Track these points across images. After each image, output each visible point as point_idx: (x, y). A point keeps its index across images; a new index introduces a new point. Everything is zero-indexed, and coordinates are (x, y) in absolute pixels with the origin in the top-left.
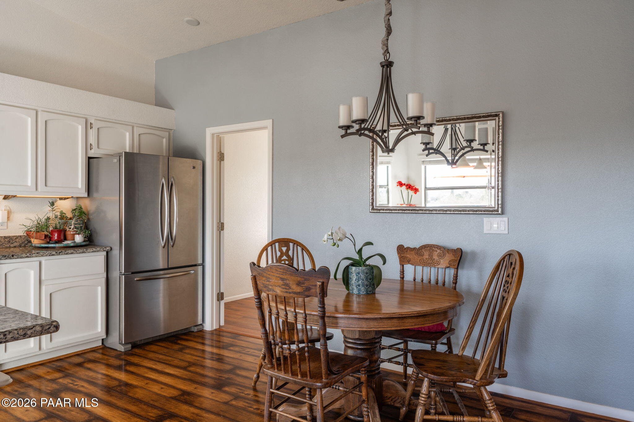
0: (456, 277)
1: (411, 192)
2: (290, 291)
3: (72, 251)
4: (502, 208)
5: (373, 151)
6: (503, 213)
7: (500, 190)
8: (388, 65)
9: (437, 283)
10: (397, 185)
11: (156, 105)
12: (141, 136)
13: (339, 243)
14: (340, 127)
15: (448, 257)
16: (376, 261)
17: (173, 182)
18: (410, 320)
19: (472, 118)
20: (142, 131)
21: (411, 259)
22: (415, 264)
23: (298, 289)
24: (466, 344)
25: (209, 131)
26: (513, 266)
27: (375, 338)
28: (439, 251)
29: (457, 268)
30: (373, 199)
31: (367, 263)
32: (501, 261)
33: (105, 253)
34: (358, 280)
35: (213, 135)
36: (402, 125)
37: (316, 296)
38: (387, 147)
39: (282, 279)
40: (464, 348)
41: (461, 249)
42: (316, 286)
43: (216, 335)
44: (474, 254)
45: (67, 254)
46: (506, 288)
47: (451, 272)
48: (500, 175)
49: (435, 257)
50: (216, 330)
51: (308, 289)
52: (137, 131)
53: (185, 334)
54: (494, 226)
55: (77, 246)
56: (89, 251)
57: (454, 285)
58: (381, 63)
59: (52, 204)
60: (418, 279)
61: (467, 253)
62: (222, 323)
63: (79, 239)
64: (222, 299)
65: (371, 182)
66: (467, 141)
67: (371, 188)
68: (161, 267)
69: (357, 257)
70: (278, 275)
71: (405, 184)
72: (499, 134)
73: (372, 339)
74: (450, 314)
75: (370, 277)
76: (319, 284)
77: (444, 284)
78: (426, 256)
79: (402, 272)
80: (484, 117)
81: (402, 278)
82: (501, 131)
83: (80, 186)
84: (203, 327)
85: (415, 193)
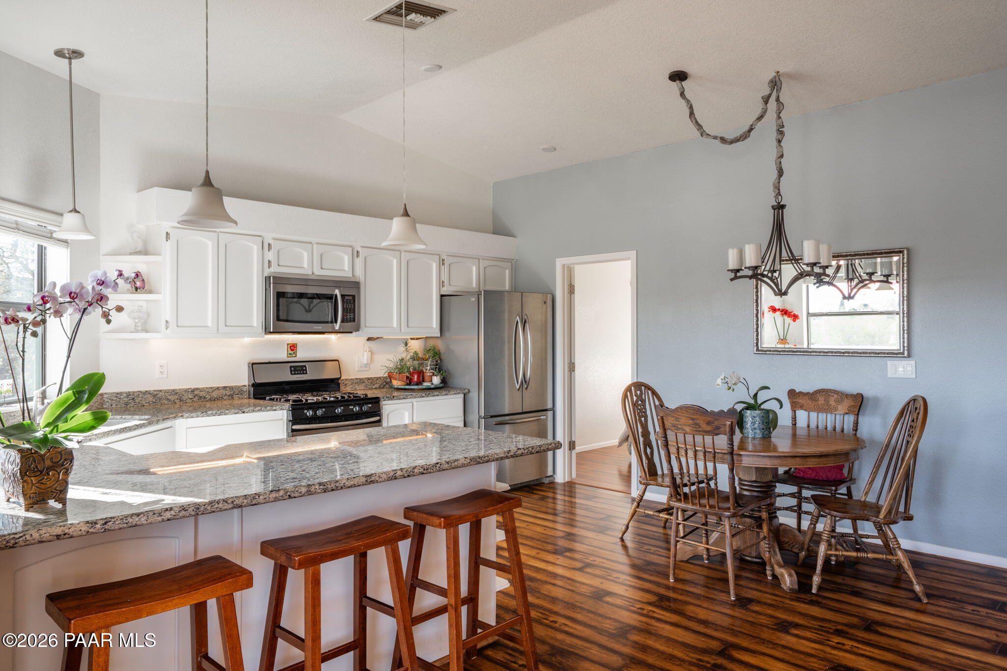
0: (856, 424)
1: (788, 320)
2: (700, 429)
3: (438, 393)
4: (909, 350)
5: (757, 287)
6: (909, 356)
7: (906, 332)
8: (780, 208)
9: (834, 429)
10: (769, 311)
11: (494, 233)
12: (486, 268)
13: (734, 387)
14: (728, 270)
15: (847, 403)
16: (772, 405)
17: (527, 320)
18: (813, 460)
19: (873, 254)
20: (488, 263)
21: (805, 405)
22: (808, 410)
23: (708, 428)
24: (869, 489)
25: (560, 262)
26: (917, 411)
27: (772, 481)
28: (836, 396)
29: (858, 415)
30: (757, 339)
31: (762, 407)
32: (905, 406)
33: (462, 396)
34: (753, 423)
35: (564, 266)
36: (791, 260)
37: (725, 434)
38: (780, 290)
39: (693, 419)
40: (867, 494)
41: (862, 394)
42: (725, 425)
43: (568, 486)
44: (876, 400)
45: (434, 396)
46: (910, 432)
47: (850, 419)
48: (905, 315)
49: (832, 403)
50: (568, 482)
51: (718, 428)
52: (483, 264)
53: (536, 485)
54: (900, 369)
55: (436, 388)
56: (451, 393)
57: (854, 432)
58: (773, 207)
59: (406, 344)
60: (813, 425)
61: (868, 399)
62: (574, 475)
63: (436, 380)
64: (574, 448)
65: (755, 321)
66: (867, 274)
67: (755, 327)
68: (507, 412)
69: (752, 402)
70: (688, 416)
71: (779, 309)
72: (903, 272)
73: (769, 482)
74: (852, 456)
75: (766, 420)
76: (729, 423)
77: (843, 431)
78: (821, 401)
79: (794, 418)
80: (885, 253)
81: (794, 424)
82: (905, 268)
83: (434, 326)
84: (554, 479)
85: (794, 321)
